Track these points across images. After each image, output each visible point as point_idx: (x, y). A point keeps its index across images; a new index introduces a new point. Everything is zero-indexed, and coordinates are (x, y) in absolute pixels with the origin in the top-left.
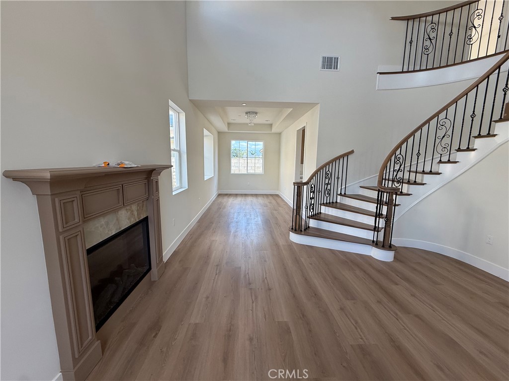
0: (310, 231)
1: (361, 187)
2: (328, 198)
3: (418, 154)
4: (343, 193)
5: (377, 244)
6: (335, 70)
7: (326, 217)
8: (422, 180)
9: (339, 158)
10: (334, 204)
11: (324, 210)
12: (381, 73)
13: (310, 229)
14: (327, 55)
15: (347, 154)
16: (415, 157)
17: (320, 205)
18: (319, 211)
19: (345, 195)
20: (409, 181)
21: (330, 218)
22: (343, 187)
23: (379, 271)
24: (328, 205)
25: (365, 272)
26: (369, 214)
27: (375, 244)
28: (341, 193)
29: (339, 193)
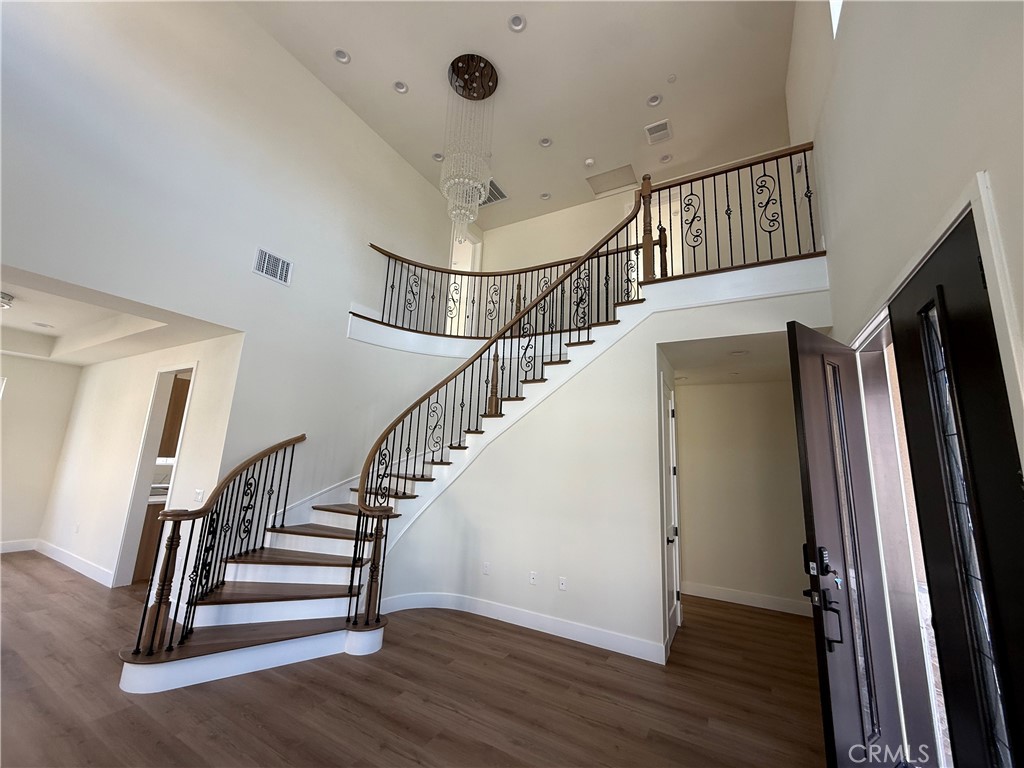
0: (193, 642)
1: (314, 508)
2: (245, 541)
3: (408, 450)
4: (278, 525)
5: (355, 623)
6: (282, 282)
7: (237, 591)
8: (413, 490)
9: (275, 449)
10: (257, 554)
11: (235, 573)
12: (354, 314)
13: (193, 637)
14: (269, 250)
15: (293, 443)
16: (404, 453)
17: (223, 564)
18: (221, 579)
19: (282, 530)
20: (396, 493)
21: (247, 591)
22: (281, 511)
23: (367, 680)
24: (244, 558)
25: (343, 694)
26: (336, 562)
27: (353, 623)
28: (274, 526)
29: (269, 526)
